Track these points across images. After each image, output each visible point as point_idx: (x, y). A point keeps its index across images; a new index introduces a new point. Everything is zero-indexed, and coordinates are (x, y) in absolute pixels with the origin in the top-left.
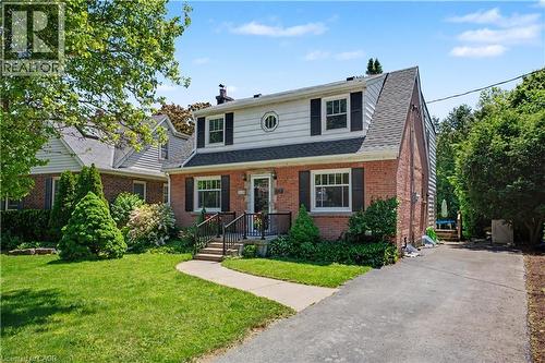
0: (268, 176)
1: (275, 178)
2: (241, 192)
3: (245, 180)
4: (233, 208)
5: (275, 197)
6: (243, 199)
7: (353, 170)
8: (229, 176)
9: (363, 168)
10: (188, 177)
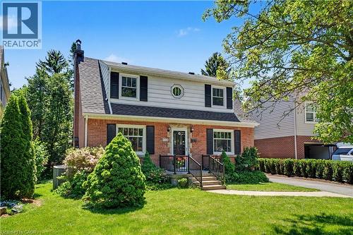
0: (185, 129)
1: (191, 131)
2: (165, 140)
3: (168, 131)
4: (157, 151)
5: (191, 145)
6: (167, 145)
7: (235, 131)
8: (154, 127)
9: (240, 131)
10: (110, 123)
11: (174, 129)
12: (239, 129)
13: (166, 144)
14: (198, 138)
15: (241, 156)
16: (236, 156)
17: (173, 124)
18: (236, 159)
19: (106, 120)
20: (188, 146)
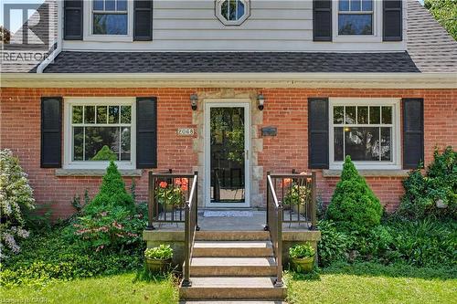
1: (261, 108)
2: (184, 131)
3: (195, 108)
4: (165, 160)
5: (260, 143)
6: (190, 144)
7: (404, 101)
8: (155, 99)
9: (421, 100)
10: (49, 95)
11: (209, 103)
12: (418, 95)
13: (188, 141)
14: (281, 126)
15: (423, 172)
16: (406, 173)
17: (206, 89)
18: (406, 183)
19: (38, 90)
20: (253, 145)
